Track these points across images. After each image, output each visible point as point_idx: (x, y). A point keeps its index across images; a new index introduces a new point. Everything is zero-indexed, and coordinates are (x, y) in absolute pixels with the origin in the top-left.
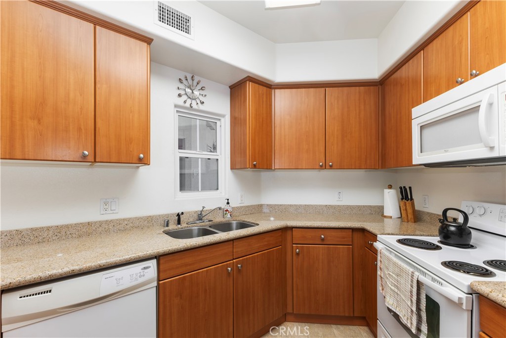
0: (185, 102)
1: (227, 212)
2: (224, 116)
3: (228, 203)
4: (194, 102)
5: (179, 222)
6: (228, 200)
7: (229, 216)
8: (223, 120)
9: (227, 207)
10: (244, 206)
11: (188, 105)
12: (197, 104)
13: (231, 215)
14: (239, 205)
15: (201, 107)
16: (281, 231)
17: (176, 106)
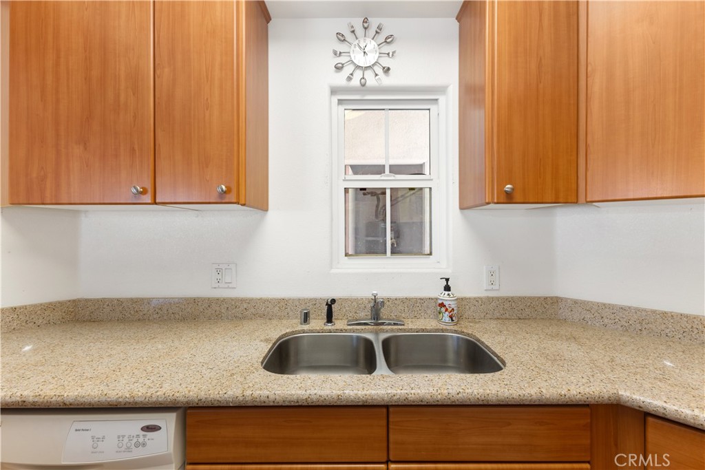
0: (349, 79)
1: (443, 309)
2: (442, 90)
3: (447, 288)
4: (369, 75)
5: (330, 318)
6: (447, 280)
7: (447, 319)
8: (442, 99)
9: (444, 297)
10: (498, 299)
11: (356, 82)
12: (376, 75)
13: (451, 317)
14: (483, 294)
15: (386, 81)
16: (588, 410)
17: (334, 91)
